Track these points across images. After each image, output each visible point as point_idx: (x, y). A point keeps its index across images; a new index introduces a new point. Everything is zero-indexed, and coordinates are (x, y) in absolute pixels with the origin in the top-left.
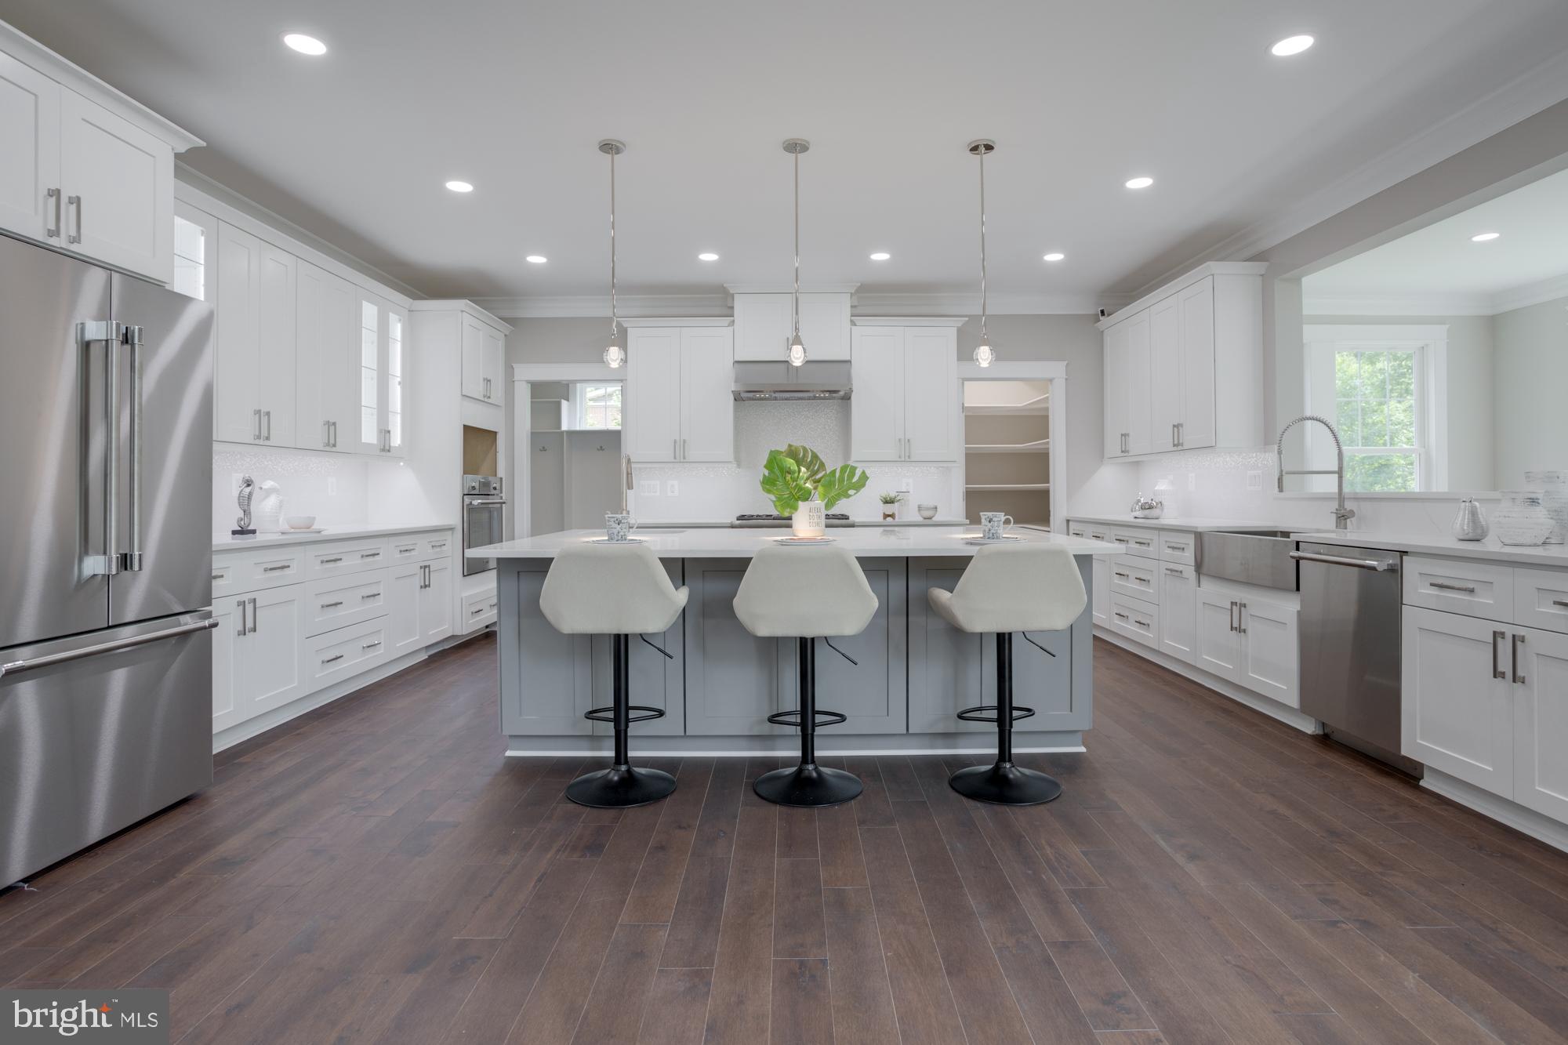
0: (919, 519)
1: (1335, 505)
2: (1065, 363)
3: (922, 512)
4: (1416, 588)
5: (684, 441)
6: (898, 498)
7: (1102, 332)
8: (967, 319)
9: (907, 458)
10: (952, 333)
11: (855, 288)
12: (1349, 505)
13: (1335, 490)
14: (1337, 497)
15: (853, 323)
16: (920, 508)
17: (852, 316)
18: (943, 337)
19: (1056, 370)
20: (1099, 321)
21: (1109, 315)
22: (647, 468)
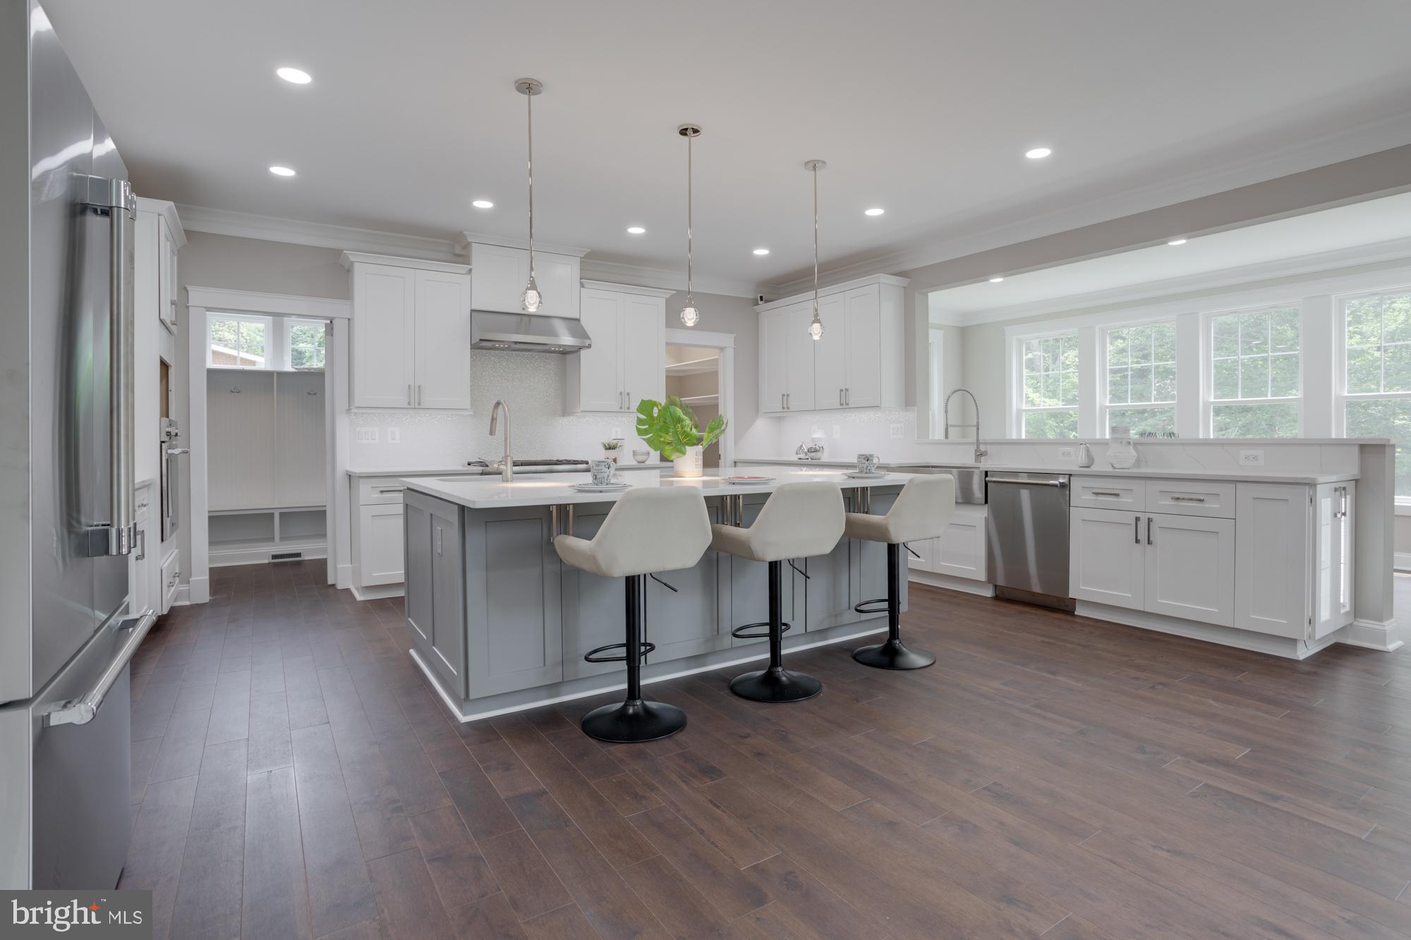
0: (634, 463)
2: (734, 335)
3: (635, 457)
4: (1080, 495)
5: (419, 387)
6: (619, 444)
7: (758, 313)
8: (674, 292)
9: (626, 409)
10: (662, 302)
11: (585, 253)
15: (582, 285)
16: (635, 453)
17: (581, 279)
18: (655, 306)
19: (727, 340)
20: (757, 304)
21: (765, 303)
22: (366, 413)
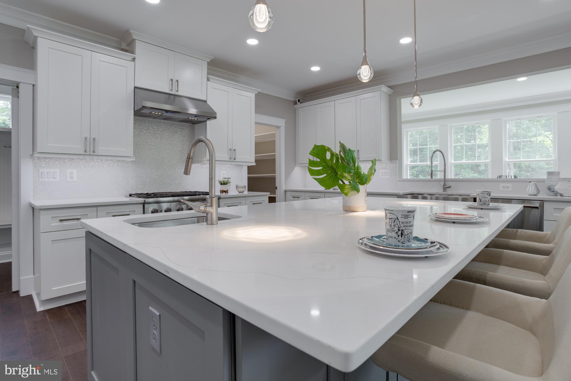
1: (442, 183)
2: (285, 120)
3: (238, 189)
4: (552, 213)
5: (94, 139)
6: (228, 182)
7: (296, 109)
8: (260, 90)
9: (233, 159)
10: (253, 96)
11: (210, 59)
12: (448, 184)
13: (443, 178)
14: (443, 180)
15: (208, 80)
16: (237, 187)
17: (207, 75)
18: (249, 98)
19: (281, 122)
20: (296, 104)
21: (301, 103)
22: (48, 158)
